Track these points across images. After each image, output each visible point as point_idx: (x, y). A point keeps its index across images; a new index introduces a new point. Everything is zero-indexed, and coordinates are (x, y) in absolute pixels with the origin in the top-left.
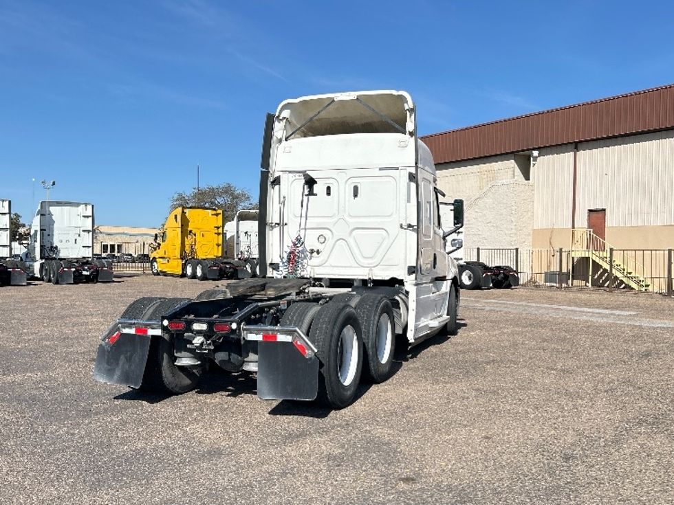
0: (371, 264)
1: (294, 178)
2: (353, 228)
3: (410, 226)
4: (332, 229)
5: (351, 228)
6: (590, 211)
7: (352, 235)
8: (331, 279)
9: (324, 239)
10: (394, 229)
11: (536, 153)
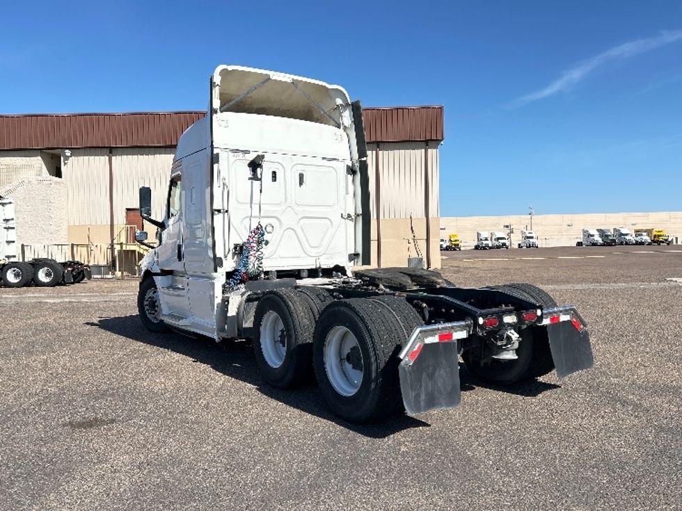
0: (319, 253)
1: (235, 159)
2: (302, 216)
3: (349, 216)
4: (280, 217)
5: (299, 217)
6: (128, 210)
7: (300, 224)
8: (278, 271)
9: (271, 228)
10: (337, 219)
11: (68, 153)
